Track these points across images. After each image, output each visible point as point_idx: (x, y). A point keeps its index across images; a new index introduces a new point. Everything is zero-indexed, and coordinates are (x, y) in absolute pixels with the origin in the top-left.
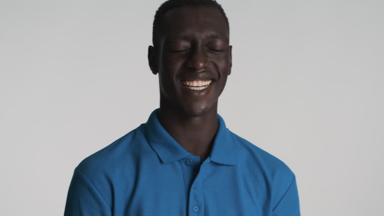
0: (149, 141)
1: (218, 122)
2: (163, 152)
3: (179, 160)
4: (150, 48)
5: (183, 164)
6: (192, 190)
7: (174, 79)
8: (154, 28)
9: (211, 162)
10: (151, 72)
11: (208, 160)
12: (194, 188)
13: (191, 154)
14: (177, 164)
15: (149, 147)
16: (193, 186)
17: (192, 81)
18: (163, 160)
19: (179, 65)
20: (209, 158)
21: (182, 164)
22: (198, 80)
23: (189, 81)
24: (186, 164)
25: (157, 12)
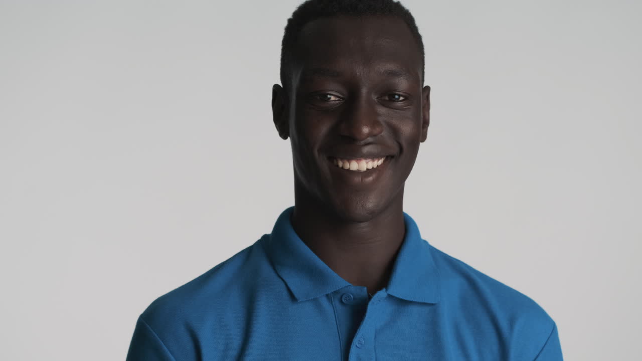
0: (273, 263)
1: (406, 226)
2: (296, 282)
3: (327, 295)
4: (276, 87)
5: (336, 303)
6: (353, 350)
7: (316, 153)
8: (283, 50)
9: (390, 297)
10: (276, 133)
11: (382, 294)
12: (356, 346)
13: (349, 284)
14: (325, 302)
15: (273, 274)
16: (356, 341)
17: (349, 160)
18: (296, 295)
19: (324, 129)
20: (384, 290)
21: (333, 303)
22: (360, 160)
23: (342, 159)
24: (341, 302)
25: (290, 21)
